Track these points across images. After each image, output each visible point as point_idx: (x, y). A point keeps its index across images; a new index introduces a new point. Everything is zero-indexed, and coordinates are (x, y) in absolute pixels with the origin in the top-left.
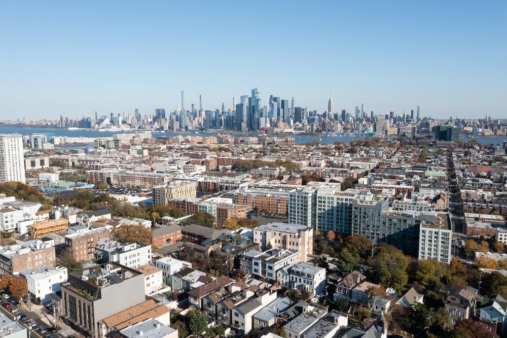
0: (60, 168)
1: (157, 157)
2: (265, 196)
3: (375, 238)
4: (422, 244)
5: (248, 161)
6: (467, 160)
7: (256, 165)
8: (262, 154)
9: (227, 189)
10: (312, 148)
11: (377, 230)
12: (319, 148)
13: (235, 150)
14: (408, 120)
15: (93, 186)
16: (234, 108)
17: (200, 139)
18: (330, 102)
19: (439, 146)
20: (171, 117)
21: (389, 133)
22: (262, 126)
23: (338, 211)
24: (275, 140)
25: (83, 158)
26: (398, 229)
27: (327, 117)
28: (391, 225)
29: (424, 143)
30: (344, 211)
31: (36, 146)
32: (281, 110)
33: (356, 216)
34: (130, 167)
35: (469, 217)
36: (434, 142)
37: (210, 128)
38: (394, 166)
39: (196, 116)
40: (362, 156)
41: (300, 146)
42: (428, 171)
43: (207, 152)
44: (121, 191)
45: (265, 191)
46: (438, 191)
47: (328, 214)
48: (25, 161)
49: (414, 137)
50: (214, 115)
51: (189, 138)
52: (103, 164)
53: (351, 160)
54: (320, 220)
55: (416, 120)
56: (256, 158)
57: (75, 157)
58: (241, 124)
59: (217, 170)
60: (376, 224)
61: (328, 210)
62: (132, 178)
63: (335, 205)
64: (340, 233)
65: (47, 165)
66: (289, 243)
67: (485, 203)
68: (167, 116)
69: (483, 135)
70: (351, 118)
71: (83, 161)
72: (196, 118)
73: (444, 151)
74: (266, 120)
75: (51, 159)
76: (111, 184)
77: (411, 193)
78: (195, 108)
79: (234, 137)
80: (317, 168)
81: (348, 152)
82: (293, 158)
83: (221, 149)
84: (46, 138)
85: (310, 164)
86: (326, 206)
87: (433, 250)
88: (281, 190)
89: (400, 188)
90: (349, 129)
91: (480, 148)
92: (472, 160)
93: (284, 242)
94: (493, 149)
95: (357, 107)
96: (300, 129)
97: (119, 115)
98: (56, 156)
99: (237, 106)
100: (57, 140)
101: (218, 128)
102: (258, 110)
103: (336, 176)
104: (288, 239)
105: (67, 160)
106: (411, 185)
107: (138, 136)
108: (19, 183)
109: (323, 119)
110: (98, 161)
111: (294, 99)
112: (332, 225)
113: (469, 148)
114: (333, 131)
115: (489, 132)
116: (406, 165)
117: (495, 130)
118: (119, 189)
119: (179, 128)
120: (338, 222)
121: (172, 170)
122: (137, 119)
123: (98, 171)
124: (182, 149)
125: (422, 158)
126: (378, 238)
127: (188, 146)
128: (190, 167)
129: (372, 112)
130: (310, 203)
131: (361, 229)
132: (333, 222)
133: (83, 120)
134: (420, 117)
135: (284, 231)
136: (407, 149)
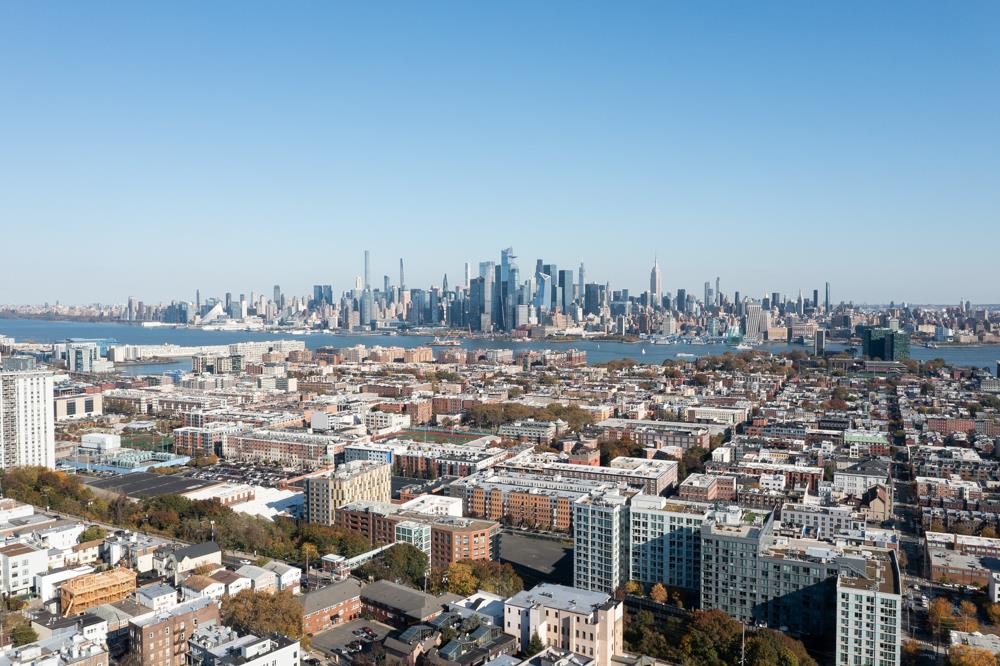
0: (123, 416)
1: (315, 395)
2: (527, 492)
3: (748, 603)
4: (843, 621)
5: (495, 406)
6: (926, 403)
7: (509, 415)
8: (521, 388)
9: (451, 473)
10: (620, 374)
11: (751, 587)
12: (634, 374)
13: (469, 378)
14: (808, 308)
15: (187, 459)
16: (466, 284)
17: (399, 352)
18: (653, 274)
19: (871, 370)
20: (343, 303)
21: (771, 338)
22: (522, 321)
23: (672, 543)
24: (548, 357)
25: (170, 396)
26: (794, 586)
27: (649, 302)
28: (778, 577)
29: (840, 364)
30: (684, 544)
31: (78, 365)
32: (559, 290)
33: (708, 557)
34: (262, 419)
35: (935, 542)
36: (861, 363)
37: (421, 324)
38: (782, 418)
39: (391, 300)
40: (720, 392)
41: (596, 369)
42: (850, 430)
43: (414, 384)
44: (243, 472)
45: (528, 479)
46: (872, 481)
47: (653, 549)
48: (55, 403)
49: (820, 352)
50: (427, 298)
51: (378, 349)
52: (208, 413)
53: (697, 402)
54: (636, 561)
55: (823, 308)
56: (510, 397)
57: (153, 395)
58: (480, 318)
59: (433, 423)
60: (749, 574)
61: (653, 541)
62: (266, 446)
63: (667, 531)
64: (676, 589)
65: (98, 411)
66: (575, 633)
67: (965, 509)
68: (336, 300)
69: (957, 341)
70: (695, 306)
71: (169, 403)
72: (392, 304)
73: (881, 382)
74: (529, 310)
75: (106, 398)
76: (223, 457)
77: (817, 483)
78: (391, 283)
79: (466, 350)
80: (630, 421)
81: (691, 383)
82: (583, 398)
83: (440, 376)
84: (99, 348)
85: (616, 410)
86: (649, 533)
87: (864, 634)
88: (559, 478)
89: (796, 473)
90: (691, 327)
91: (952, 375)
92: (936, 404)
93: (566, 631)
94: (977, 378)
95: (707, 285)
96: (596, 328)
97: (242, 297)
98: (118, 392)
99: (473, 282)
100: (120, 354)
101: (435, 325)
102: (513, 292)
103: (667, 443)
104: (574, 626)
105: (138, 401)
106: (816, 465)
107: (279, 347)
108: (42, 469)
109: (640, 307)
110: (199, 406)
111: (585, 268)
112: (661, 571)
113: (930, 374)
114: (661, 333)
115: (967, 336)
116: (807, 414)
117: (980, 331)
118: (238, 466)
119: (358, 324)
120: (672, 566)
121: (344, 426)
122: (278, 305)
123: (199, 430)
124: (363, 374)
125: (837, 399)
126: (755, 603)
127: (376, 368)
128: (379, 419)
129: (737, 294)
130: (616, 526)
131: (720, 584)
132: (662, 564)
133: (171, 308)
134: (831, 302)
135: (564, 607)
136: (808, 378)
